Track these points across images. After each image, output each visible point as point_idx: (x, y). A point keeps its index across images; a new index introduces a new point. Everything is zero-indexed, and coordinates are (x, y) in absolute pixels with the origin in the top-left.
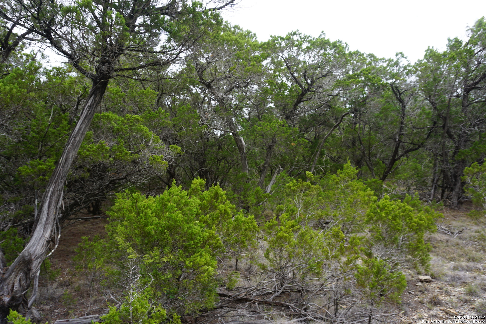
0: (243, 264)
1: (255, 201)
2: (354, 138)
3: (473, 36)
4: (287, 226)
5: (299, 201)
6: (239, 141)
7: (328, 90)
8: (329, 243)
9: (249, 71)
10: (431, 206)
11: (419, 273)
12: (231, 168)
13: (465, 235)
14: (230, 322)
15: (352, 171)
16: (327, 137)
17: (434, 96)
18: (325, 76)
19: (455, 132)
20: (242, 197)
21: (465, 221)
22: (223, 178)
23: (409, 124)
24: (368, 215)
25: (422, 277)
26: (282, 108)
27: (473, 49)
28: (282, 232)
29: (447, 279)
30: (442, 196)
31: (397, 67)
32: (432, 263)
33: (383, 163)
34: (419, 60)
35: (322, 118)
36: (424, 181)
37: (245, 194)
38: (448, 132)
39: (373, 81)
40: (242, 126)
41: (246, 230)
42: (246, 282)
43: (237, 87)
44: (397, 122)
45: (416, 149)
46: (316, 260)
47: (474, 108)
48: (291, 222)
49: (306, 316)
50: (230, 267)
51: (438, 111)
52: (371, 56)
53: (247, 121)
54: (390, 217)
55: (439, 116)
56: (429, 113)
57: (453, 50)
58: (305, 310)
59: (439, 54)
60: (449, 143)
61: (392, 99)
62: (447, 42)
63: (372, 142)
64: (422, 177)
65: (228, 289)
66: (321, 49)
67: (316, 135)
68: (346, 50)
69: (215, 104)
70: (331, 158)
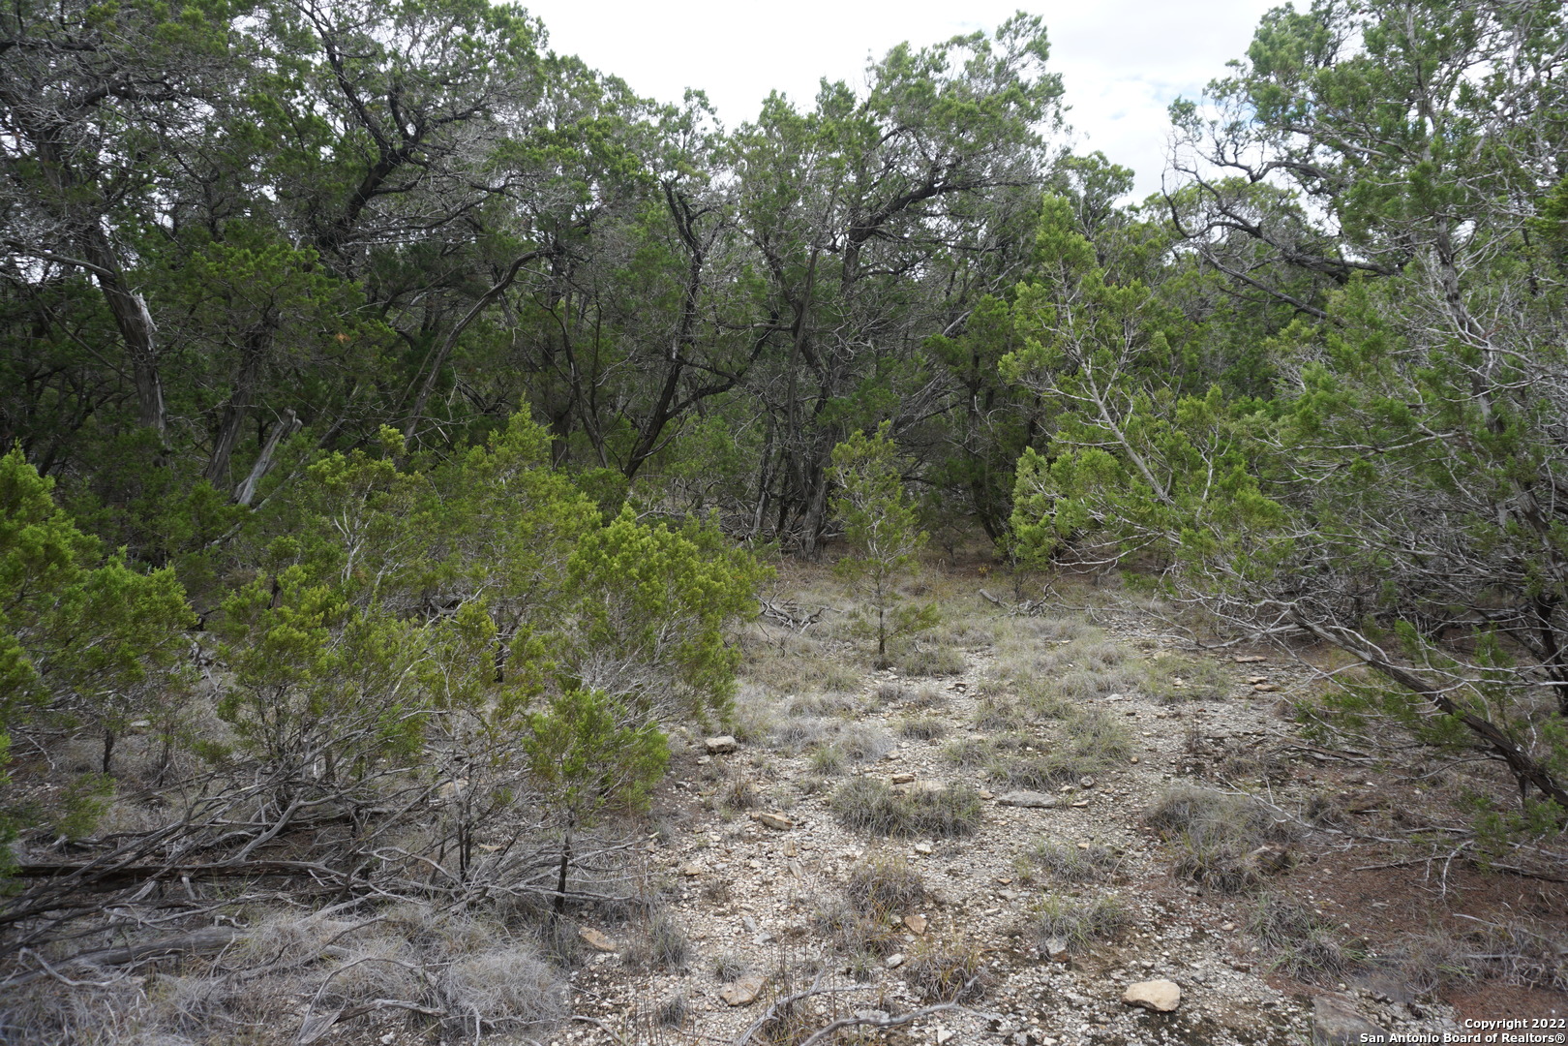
0: (134, 754)
1: (190, 533)
2: (549, 340)
3: (880, 87)
4: (305, 607)
5: (352, 524)
6: (127, 308)
7: (470, 166)
8: (448, 652)
9: (171, 38)
10: (751, 552)
11: (707, 732)
12: (90, 410)
13: (826, 624)
14: (74, 957)
15: (536, 437)
16: (462, 328)
17: (778, 237)
18: (466, 117)
19: (821, 349)
20: (136, 517)
21: (829, 590)
22: (55, 447)
23: (708, 310)
24: (572, 568)
25: (713, 742)
26: (304, 203)
27: (877, 123)
28: (285, 625)
29: (774, 739)
30: (781, 525)
31: (685, 133)
32: (738, 700)
33: (634, 425)
34: (745, 125)
35: (451, 263)
36: (739, 483)
37: (151, 506)
38: (805, 347)
39: (614, 162)
40: (144, 253)
41: (140, 617)
42: (145, 816)
43: (125, 96)
44: (675, 301)
45: (723, 389)
46: (403, 713)
47: (869, 286)
48: (317, 594)
49: (368, 890)
50: (80, 770)
51: (783, 282)
52: (617, 84)
53: (167, 238)
54: (634, 571)
55: (786, 296)
56: (761, 286)
57: (833, 117)
58: (365, 874)
59: (797, 119)
60: (804, 377)
61: (666, 231)
62: (819, 89)
63: (603, 357)
64: (734, 473)
65: (71, 848)
66: (455, 23)
67: (427, 319)
68: (539, 44)
69: (19, 149)
70: (476, 399)
